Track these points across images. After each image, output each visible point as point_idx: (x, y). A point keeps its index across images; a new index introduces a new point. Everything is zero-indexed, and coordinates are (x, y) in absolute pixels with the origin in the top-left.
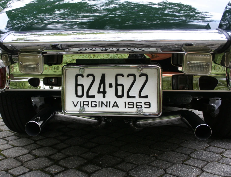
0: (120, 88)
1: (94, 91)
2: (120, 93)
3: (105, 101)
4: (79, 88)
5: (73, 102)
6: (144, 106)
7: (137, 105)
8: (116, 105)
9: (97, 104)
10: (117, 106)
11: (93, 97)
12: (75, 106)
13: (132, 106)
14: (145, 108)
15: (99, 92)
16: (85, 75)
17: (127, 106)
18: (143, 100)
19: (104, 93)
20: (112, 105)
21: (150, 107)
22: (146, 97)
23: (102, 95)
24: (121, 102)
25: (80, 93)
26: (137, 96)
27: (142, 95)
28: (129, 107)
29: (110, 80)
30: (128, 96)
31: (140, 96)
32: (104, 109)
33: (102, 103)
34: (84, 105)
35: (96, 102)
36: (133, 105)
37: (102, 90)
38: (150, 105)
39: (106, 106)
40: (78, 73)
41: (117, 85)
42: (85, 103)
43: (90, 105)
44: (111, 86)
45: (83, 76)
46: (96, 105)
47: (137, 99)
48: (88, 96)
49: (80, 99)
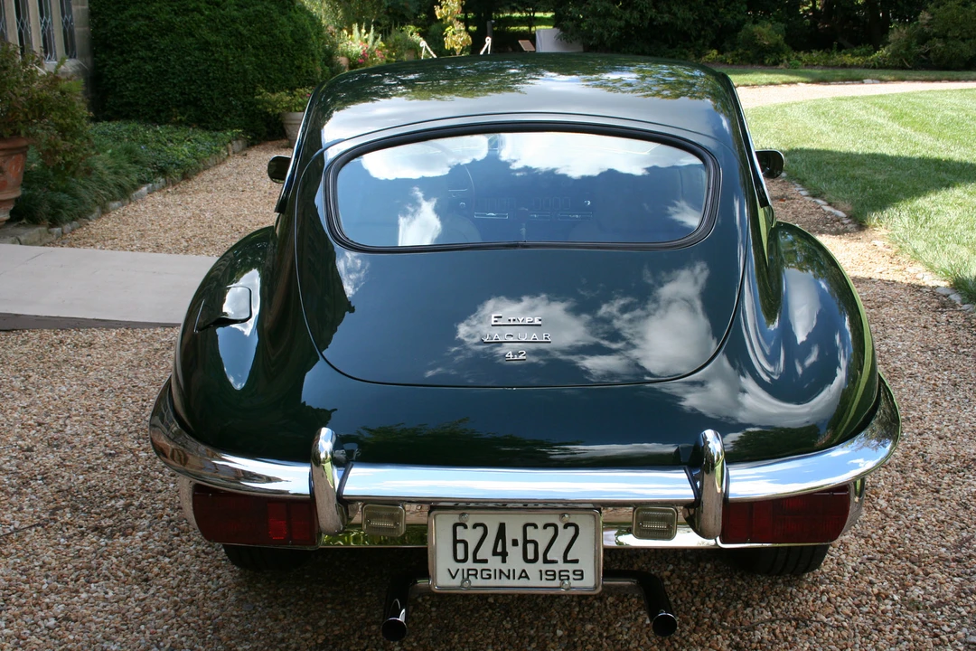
0: (530, 547)
2: (531, 556)
3: (504, 568)
4: (460, 547)
5: (449, 570)
6: (572, 576)
7: (560, 576)
8: (524, 575)
9: (492, 573)
10: (527, 577)
11: (485, 561)
12: (454, 578)
13: (552, 577)
14: (574, 579)
15: (495, 553)
16: (470, 524)
17: (544, 576)
18: (571, 567)
19: (504, 555)
20: (517, 575)
21: (582, 578)
22: (576, 561)
23: (499, 558)
24: (533, 569)
25: (460, 556)
26: (560, 560)
27: (568, 559)
28: (547, 579)
29: (513, 532)
30: (546, 561)
31: (566, 561)
32: (505, 582)
33: (501, 571)
34: (469, 575)
36: (554, 575)
37: (499, 549)
38: (582, 575)
39: (508, 577)
40: (458, 521)
41: (526, 541)
42: (470, 572)
43: (479, 576)
44: (515, 543)
45: (466, 527)
46: (490, 575)
47: (561, 566)
48: (475, 561)
49: (461, 566)
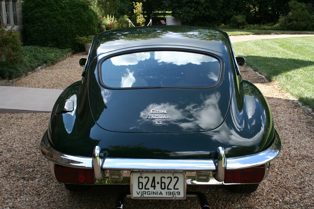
0: (163, 184)
1: (149, 186)
2: (163, 187)
4: (140, 184)
5: (137, 192)
6: (176, 194)
7: (173, 194)
10: (162, 194)
11: (148, 189)
12: (138, 194)
13: (170, 194)
14: (177, 195)
15: (152, 186)
16: (143, 177)
17: (167, 194)
18: (176, 191)
19: (154, 187)
20: (159, 193)
21: (180, 194)
22: (178, 189)
23: (153, 188)
24: (164, 192)
25: (141, 187)
26: (173, 189)
27: (175, 188)
29: (158, 180)
30: (168, 189)
31: (174, 189)
32: (155, 196)
33: (154, 192)
35: (150, 192)
37: (153, 185)
38: (180, 193)
39: (156, 194)
40: (140, 176)
41: (162, 183)
43: (146, 194)
44: (158, 183)
45: (142, 178)
46: (150, 193)
47: (173, 190)
48: (145, 189)
49: (141, 190)
